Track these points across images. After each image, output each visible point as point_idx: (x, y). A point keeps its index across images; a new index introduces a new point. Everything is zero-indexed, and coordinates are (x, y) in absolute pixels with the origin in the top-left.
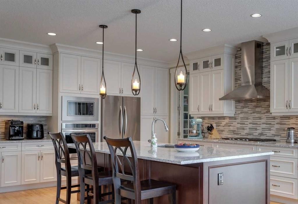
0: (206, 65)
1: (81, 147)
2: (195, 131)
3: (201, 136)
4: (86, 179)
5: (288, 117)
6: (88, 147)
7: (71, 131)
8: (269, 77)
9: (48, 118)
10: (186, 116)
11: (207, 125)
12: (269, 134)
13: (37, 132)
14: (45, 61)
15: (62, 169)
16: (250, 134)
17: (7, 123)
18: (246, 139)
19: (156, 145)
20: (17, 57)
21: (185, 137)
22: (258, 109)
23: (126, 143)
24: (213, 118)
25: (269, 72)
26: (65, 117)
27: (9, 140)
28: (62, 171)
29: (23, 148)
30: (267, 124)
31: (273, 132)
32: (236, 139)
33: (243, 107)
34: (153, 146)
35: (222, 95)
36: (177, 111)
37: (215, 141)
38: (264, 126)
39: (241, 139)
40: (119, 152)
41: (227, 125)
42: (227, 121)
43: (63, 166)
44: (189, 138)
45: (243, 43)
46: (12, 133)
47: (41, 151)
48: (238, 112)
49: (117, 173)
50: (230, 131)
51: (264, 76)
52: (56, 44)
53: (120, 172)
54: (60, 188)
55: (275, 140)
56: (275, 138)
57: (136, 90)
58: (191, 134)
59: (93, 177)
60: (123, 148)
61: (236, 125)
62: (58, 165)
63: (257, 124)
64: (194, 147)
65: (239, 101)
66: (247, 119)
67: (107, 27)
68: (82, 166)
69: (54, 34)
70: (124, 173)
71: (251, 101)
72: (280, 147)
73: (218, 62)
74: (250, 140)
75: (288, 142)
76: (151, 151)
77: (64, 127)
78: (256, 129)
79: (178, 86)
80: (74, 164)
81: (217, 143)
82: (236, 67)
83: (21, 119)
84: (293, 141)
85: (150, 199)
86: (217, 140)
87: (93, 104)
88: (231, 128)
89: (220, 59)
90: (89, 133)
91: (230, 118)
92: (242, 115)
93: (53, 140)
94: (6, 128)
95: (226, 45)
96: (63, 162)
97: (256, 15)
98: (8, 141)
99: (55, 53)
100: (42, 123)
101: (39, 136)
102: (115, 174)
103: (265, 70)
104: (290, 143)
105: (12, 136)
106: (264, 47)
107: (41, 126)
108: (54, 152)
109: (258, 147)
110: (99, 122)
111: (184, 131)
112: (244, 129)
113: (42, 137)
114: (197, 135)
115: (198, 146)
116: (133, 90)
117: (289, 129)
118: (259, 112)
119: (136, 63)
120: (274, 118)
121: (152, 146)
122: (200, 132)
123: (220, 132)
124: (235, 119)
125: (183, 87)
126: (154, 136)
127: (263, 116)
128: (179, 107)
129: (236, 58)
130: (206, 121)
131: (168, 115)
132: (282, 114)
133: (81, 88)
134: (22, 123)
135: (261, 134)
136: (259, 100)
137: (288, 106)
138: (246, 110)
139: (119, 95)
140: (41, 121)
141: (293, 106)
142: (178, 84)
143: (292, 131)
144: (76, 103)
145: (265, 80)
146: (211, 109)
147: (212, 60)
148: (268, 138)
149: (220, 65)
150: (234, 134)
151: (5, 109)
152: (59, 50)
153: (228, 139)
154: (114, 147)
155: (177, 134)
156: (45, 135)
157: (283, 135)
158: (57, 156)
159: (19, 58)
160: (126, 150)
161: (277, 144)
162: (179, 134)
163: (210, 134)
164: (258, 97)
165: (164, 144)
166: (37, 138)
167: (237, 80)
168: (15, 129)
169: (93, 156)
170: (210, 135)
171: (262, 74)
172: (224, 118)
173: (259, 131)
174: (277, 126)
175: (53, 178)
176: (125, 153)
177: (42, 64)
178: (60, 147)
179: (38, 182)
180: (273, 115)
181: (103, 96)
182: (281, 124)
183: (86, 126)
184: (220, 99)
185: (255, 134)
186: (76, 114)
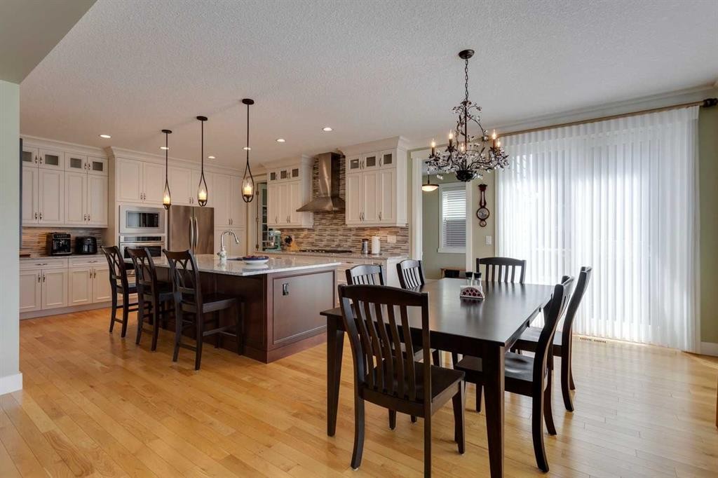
0: (284, 174)
1: (139, 262)
2: (273, 244)
3: (279, 248)
4: (145, 295)
5: (363, 229)
6: (146, 262)
7: (133, 245)
8: (345, 190)
9: (102, 230)
10: (265, 228)
11: (285, 237)
12: (346, 246)
13: (88, 246)
14: (98, 166)
15: (118, 286)
16: (328, 246)
17: (49, 236)
18: (322, 251)
19: (225, 258)
20: (61, 161)
21: (264, 250)
22: (335, 221)
23: (186, 256)
24: (292, 230)
25: (345, 184)
26: (124, 229)
27: (53, 255)
28: (118, 289)
29: (71, 265)
30: (344, 236)
31: (349, 244)
32: (313, 251)
33: (322, 219)
34: (222, 259)
35: (300, 206)
36: (255, 223)
37: (292, 253)
38: (341, 238)
39: (318, 251)
40: (179, 266)
41: (306, 237)
42: (306, 232)
43: (119, 282)
44: (267, 251)
45: (320, 155)
46: (55, 248)
47: (94, 268)
48: (316, 224)
49: (178, 287)
50: (308, 243)
51: (341, 188)
52: (112, 147)
53: (181, 285)
54: (115, 307)
55: (351, 252)
56: (351, 249)
57: (203, 201)
58: (269, 247)
59: (153, 293)
60: (183, 261)
61: (314, 236)
62: (113, 282)
63: (333, 236)
64: (263, 259)
65: (316, 212)
66: (325, 230)
67: (171, 132)
68: (140, 282)
69: (109, 137)
70: (184, 286)
71: (328, 212)
72: (353, 258)
73: (295, 173)
74: (327, 252)
75: (363, 253)
76: (220, 265)
77: (122, 240)
78: (334, 241)
79: (245, 198)
80: (132, 281)
81: (294, 255)
82: (314, 178)
83: (67, 232)
84: (367, 252)
85: (216, 311)
86: (294, 253)
87: (157, 215)
88: (310, 240)
89: (297, 170)
90: (148, 247)
91: (309, 229)
92: (320, 227)
93: (106, 255)
94: (47, 242)
95: (303, 156)
96: (119, 278)
97: (328, 129)
98: (51, 257)
99: (111, 158)
100: (95, 236)
101: (91, 251)
102: (176, 288)
103: (342, 182)
104: (364, 253)
105: (56, 251)
106: (341, 159)
107: (94, 239)
108: (108, 268)
109: (332, 258)
110: (165, 235)
111: (264, 243)
112: (322, 241)
113: (95, 252)
114: (276, 248)
115: (266, 258)
116: (199, 201)
117: (364, 240)
118: (336, 224)
119: (202, 173)
120: (350, 230)
121: (220, 259)
122: (278, 244)
123: (299, 244)
124: (313, 230)
125: (250, 199)
126: (223, 249)
127: (340, 227)
128: (257, 218)
129: (314, 169)
130: (285, 233)
131: (245, 226)
132: (357, 226)
133: (143, 197)
134: (69, 236)
135: (339, 246)
136: (336, 212)
137: (362, 218)
138: (323, 221)
139: (189, 205)
140: (94, 234)
141: (366, 218)
142: (245, 195)
143: (366, 243)
144: (140, 214)
145: (341, 192)
146: (288, 221)
147: (290, 171)
148: (345, 249)
149: (297, 175)
150: (313, 246)
151: (46, 220)
152: (115, 154)
153: (305, 251)
154: (174, 260)
155: (255, 247)
156: (99, 249)
157: (358, 246)
158: (112, 271)
159: (64, 162)
160: (186, 262)
161: (353, 255)
162: (257, 247)
163: (288, 246)
164: (334, 209)
165: (236, 257)
166: (88, 253)
167: (315, 191)
168: (59, 244)
169: (153, 270)
170: (288, 248)
171: (339, 185)
172: (302, 229)
173: (336, 243)
174: (354, 238)
175: (108, 297)
176: (185, 266)
177: (94, 169)
178: (115, 261)
179: (90, 302)
180: (349, 226)
181: (168, 206)
182: (357, 236)
183: (150, 239)
184: (297, 211)
185: (332, 246)
186: (140, 226)
